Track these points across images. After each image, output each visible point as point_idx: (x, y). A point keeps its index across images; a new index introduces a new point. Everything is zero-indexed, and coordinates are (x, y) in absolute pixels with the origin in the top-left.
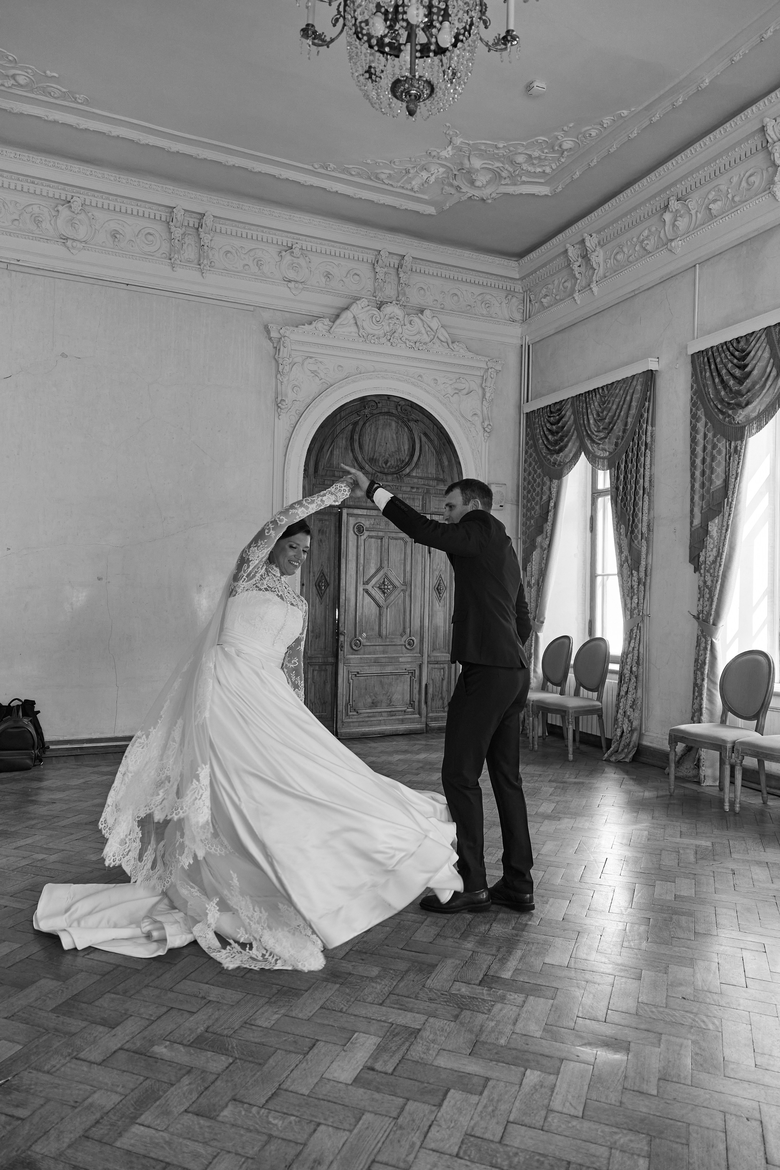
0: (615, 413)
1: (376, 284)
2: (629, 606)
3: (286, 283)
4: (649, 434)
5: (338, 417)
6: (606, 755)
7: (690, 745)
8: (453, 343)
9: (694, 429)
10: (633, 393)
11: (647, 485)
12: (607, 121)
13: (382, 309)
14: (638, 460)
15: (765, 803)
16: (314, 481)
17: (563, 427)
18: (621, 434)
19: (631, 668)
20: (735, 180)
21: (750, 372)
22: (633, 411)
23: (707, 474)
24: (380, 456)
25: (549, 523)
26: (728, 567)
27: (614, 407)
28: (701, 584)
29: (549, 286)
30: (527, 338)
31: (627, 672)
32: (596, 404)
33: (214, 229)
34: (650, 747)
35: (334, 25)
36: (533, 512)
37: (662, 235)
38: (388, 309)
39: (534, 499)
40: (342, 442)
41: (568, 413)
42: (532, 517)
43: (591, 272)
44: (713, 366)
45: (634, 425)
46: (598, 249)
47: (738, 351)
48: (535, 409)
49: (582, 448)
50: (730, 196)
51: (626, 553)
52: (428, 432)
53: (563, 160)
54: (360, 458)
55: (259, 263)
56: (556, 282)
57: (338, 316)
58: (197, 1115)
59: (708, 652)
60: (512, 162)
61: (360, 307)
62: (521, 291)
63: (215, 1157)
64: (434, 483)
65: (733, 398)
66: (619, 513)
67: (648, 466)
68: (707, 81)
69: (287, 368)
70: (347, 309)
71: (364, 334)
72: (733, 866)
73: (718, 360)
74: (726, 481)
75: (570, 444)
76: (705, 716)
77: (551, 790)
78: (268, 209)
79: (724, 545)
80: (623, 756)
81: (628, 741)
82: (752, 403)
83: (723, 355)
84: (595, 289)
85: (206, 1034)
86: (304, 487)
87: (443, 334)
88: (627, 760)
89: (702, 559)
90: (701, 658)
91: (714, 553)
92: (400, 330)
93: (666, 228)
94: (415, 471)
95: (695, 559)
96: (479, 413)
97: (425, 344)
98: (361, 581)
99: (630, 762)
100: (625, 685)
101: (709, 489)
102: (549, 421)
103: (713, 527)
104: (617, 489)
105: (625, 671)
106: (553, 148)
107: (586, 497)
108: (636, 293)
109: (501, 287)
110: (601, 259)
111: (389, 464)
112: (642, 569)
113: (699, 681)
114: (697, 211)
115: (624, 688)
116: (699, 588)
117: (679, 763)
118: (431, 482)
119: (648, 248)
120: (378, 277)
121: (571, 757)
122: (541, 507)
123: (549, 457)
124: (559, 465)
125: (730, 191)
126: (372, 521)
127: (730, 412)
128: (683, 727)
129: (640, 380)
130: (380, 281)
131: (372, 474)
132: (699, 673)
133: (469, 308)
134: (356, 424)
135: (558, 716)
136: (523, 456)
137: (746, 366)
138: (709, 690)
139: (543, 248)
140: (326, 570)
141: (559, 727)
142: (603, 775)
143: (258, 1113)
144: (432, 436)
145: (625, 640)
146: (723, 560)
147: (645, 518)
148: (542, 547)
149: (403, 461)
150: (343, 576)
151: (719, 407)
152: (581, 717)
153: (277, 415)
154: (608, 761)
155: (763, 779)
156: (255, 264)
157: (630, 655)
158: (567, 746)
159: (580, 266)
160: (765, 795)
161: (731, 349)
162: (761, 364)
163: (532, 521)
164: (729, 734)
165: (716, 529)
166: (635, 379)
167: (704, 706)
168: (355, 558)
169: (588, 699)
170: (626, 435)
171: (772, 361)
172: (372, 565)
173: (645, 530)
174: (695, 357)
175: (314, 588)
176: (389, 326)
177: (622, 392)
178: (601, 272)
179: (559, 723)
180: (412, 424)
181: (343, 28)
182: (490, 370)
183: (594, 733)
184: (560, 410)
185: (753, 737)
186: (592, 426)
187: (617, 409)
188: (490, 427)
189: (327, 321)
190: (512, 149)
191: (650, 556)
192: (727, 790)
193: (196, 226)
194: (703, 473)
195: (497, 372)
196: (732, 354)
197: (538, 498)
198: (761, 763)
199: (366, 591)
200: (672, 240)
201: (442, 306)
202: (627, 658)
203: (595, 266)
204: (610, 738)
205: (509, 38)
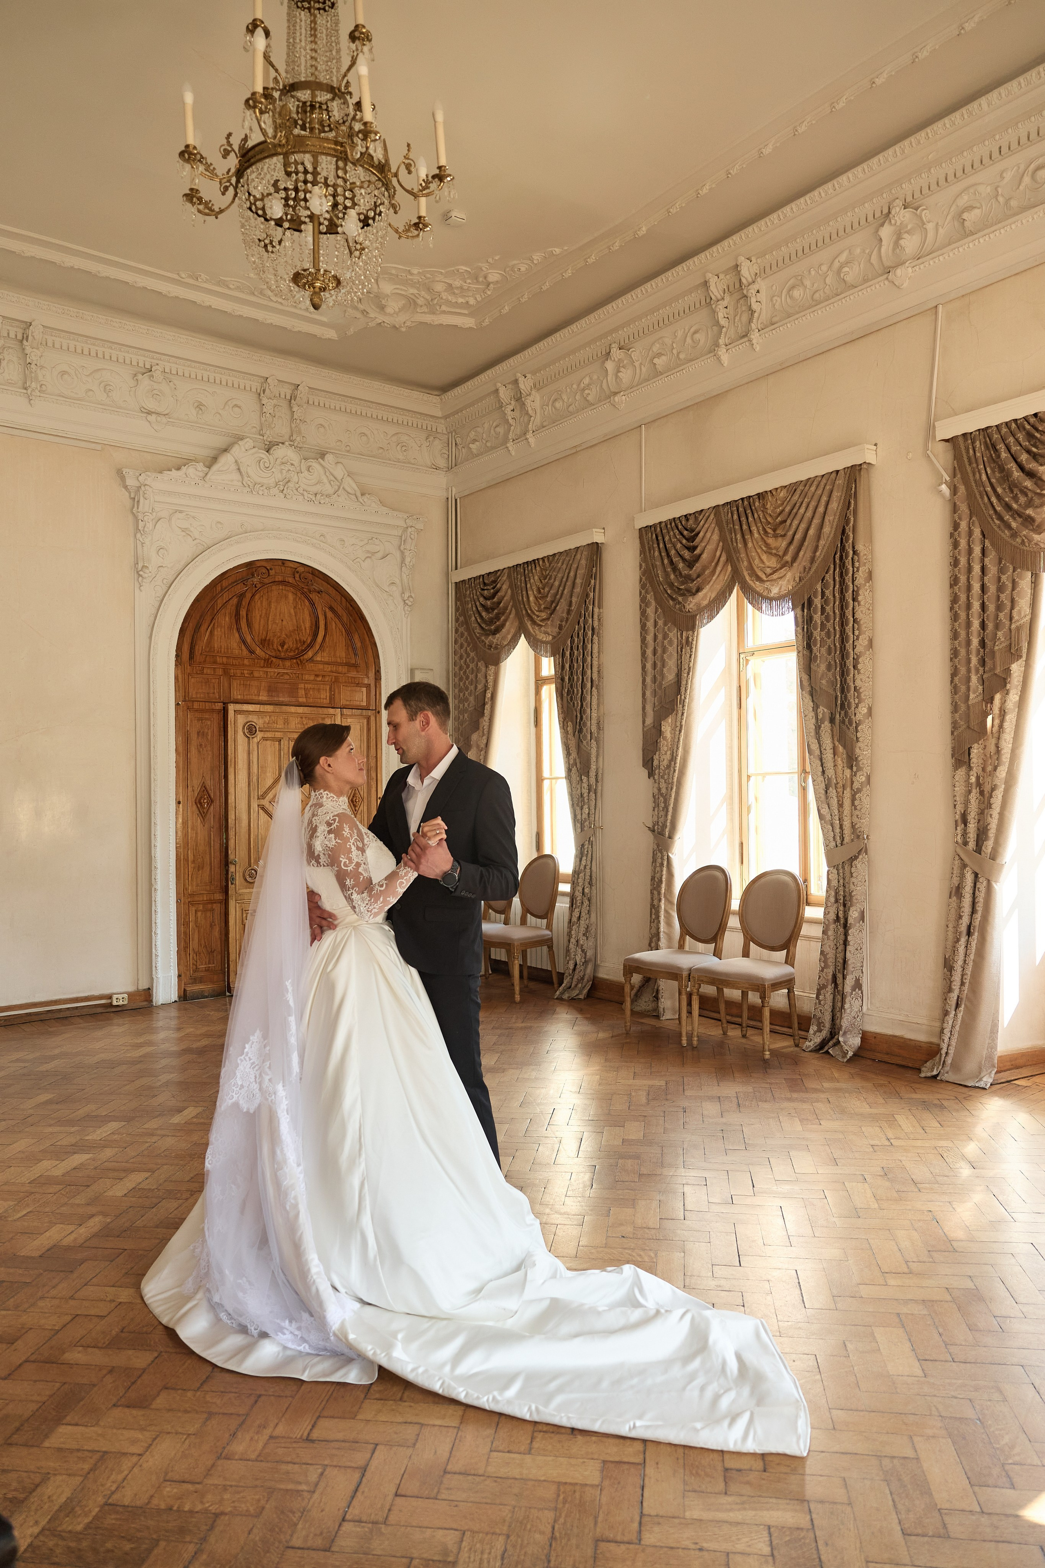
0: (558, 591)
1: (263, 419)
2: (579, 817)
3: (145, 415)
4: (596, 617)
5: (219, 588)
6: (558, 993)
7: (648, 975)
8: (362, 495)
9: (643, 613)
10: (578, 567)
11: (595, 676)
12: (537, 257)
13: (271, 451)
14: (584, 648)
15: (725, 1033)
16: (189, 669)
17: (499, 603)
18: (565, 615)
19: (583, 889)
20: (680, 334)
21: (700, 555)
22: (578, 590)
23: (659, 666)
24: (274, 636)
25: (486, 718)
26: (682, 773)
27: (557, 583)
28: (656, 791)
29: (478, 429)
30: (454, 489)
31: (578, 894)
32: (536, 578)
33: (44, 343)
34: (607, 980)
35: (223, 194)
36: (466, 704)
37: (605, 386)
38: (280, 452)
39: (467, 689)
40: (225, 619)
41: (505, 587)
42: (464, 711)
43: (526, 418)
44: (661, 545)
45: (579, 607)
46: (533, 392)
47: (687, 530)
48: (466, 578)
49: (522, 629)
50: (675, 351)
51: (574, 755)
52: (334, 605)
53: (489, 293)
54: (249, 639)
55: (107, 388)
56: (486, 426)
57: (215, 459)
58: (128, 1407)
59: (665, 869)
60: (429, 289)
61: (243, 450)
62: (445, 432)
63: (155, 1439)
64: (344, 669)
65: (683, 583)
66: (565, 709)
67: (595, 655)
68: (644, 229)
69: (150, 526)
70: (226, 450)
71: (249, 483)
72: (686, 1104)
73: (667, 538)
74: (679, 676)
75: (508, 624)
76: (663, 942)
77: (495, 1038)
78: (118, 320)
79: (678, 748)
80: (577, 992)
81: (582, 974)
82: (702, 589)
83: (672, 533)
84: (532, 440)
85: (123, 1335)
86: (176, 678)
87: (349, 484)
88: (581, 997)
89: (655, 763)
90: (658, 875)
91: (668, 756)
92: (295, 479)
93: (609, 378)
94: (319, 655)
95: (648, 763)
96: (398, 581)
97: (328, 496)
98: (254, 795)
99: (585, 999)
100: (577, 910)
101: (661, 684)
102: (482, 595)
103: (667, 728)
104: (563, 679)
105: (577, 893)
106: (477, 278)
107: (528, 685)
108: (578, 449)
109: (420, 426)
110: (537, 405)
111: (285, 647)
112: (592, 774)
113: (655, 902)
114: (641, 364)
115: (576, 914)
116: (654, 797)
117: (637, 996)
118: (340, 669)
119: (589, 398)
120: (265, 410)
121: (518, 998)
122: (476, 698)
123: (483, 638)
124: (496, 648)
125: (674, 345)
126: (267, 719)
127: (680, 599)
128: (637, 955)
129: (585, 553)
130: (268, 415)
131: (265, 660)
132: (655, 892)
133: (381, 451)
134: (242, 596)
135: (503, 950)
136: (452, 636)
137: (695, 548)
138: (666, 911)
139: (470, 384)
140: (208, 783)
141: (505, 962)
142: (555, 1016)
143: (194, 1396)
144: (340, 611)
145: (576, 856)
146: (678, 765)
147: (594, 715)
148: (478, 746)
149: (304, 642)
150: (231, 790)
151: (669, 592)
152: (528, 950)
153: (137, 585)
154: (560, 999)
155: (722, 1007)
156: (102, 389)
157: (582, 875)
158: (513, 985)
159: (513, 410)
160: (725, 1025)
161: (680, 527)
162: (710, 547)
163: (466, 715)
164: (684, 962)
165: (669, 729)
166: (579, 552)
167: (662, 929)
168: (246, 766)
169: (536, 928)
170: (571, 618)
171: (721, 544)
172: (269, 774)
173: (594, 728)
174: (644, 532)
175: (195, 806)
176: (281, 473)
177: (564, 566)
178: (537, 420)
179: (504, 958)
180: (313, 596)
181: (234, 199)
182: (410, 530)
183: (544, 968)
184: (494, 582)
185: (709, 962)
186: (533, 604)
187: (560, 586)
188: (411, 599)
189: (200, 466)
190: (428, 276)
191: (601, 759)
192: (684, 1023)
193: (20, 337)
194: (655, 665)
195: (419, 531)
196: (681, 534)
197: (472, 688)
198: (720, 991)
199: (263, 808)
200: (616, 394)
201: (348, 448)
202: (578, 878)
203: (530, 412)
204: (562, 972)
205: (421, 226)
